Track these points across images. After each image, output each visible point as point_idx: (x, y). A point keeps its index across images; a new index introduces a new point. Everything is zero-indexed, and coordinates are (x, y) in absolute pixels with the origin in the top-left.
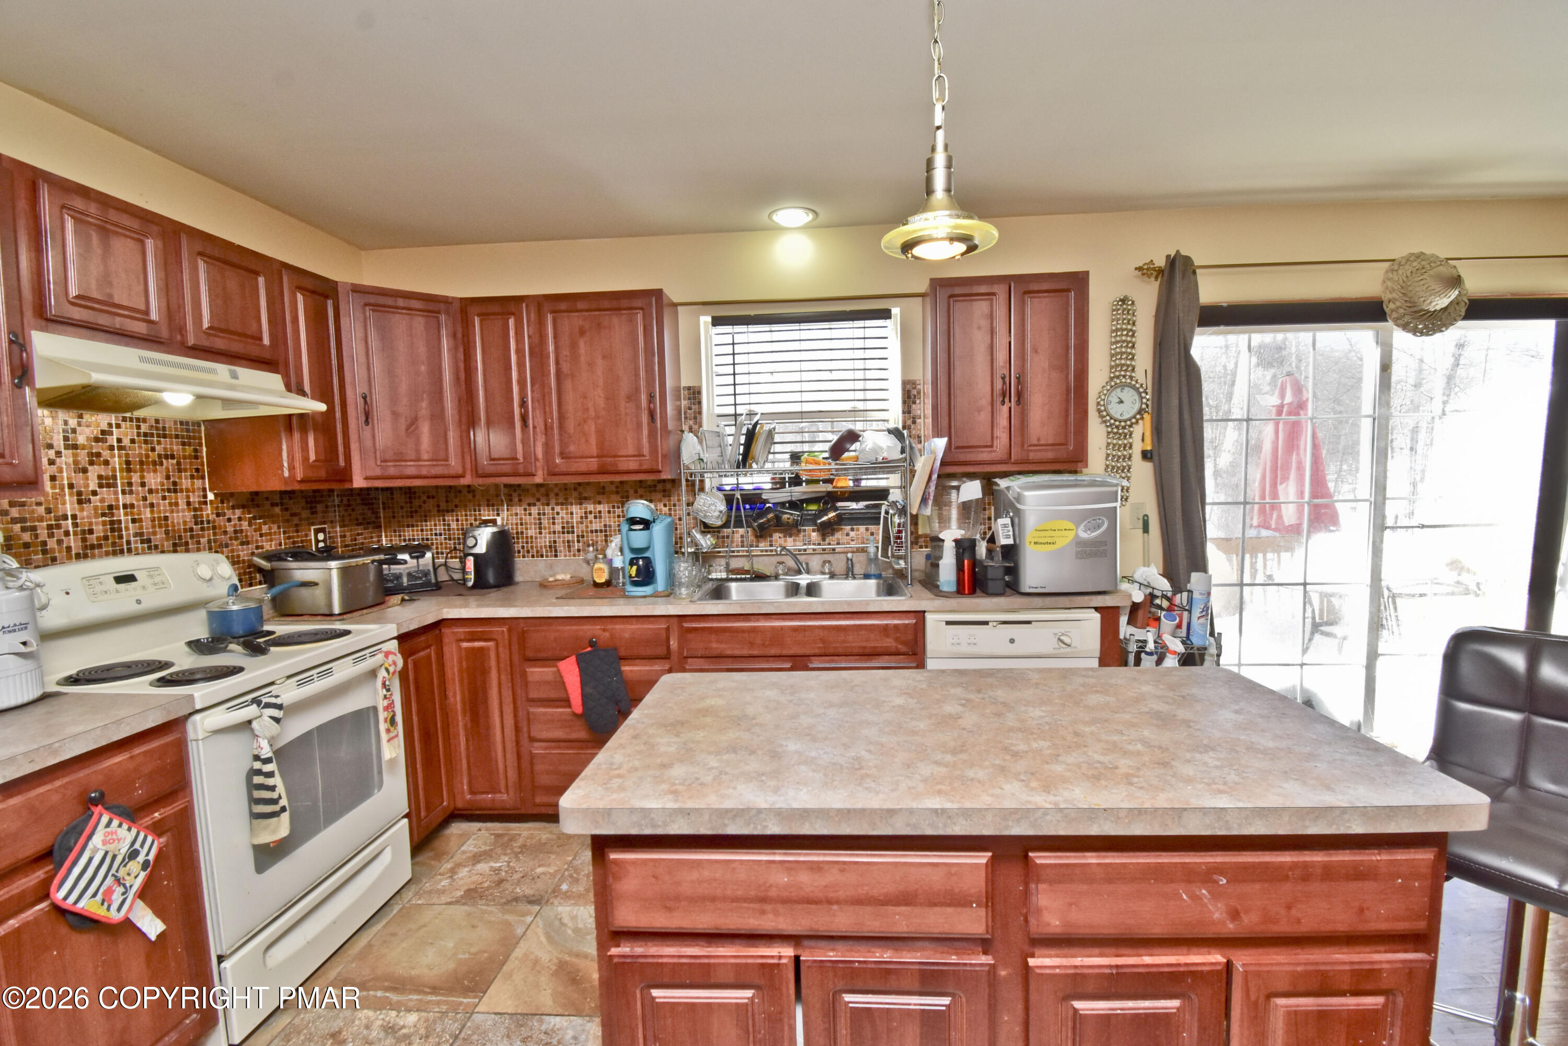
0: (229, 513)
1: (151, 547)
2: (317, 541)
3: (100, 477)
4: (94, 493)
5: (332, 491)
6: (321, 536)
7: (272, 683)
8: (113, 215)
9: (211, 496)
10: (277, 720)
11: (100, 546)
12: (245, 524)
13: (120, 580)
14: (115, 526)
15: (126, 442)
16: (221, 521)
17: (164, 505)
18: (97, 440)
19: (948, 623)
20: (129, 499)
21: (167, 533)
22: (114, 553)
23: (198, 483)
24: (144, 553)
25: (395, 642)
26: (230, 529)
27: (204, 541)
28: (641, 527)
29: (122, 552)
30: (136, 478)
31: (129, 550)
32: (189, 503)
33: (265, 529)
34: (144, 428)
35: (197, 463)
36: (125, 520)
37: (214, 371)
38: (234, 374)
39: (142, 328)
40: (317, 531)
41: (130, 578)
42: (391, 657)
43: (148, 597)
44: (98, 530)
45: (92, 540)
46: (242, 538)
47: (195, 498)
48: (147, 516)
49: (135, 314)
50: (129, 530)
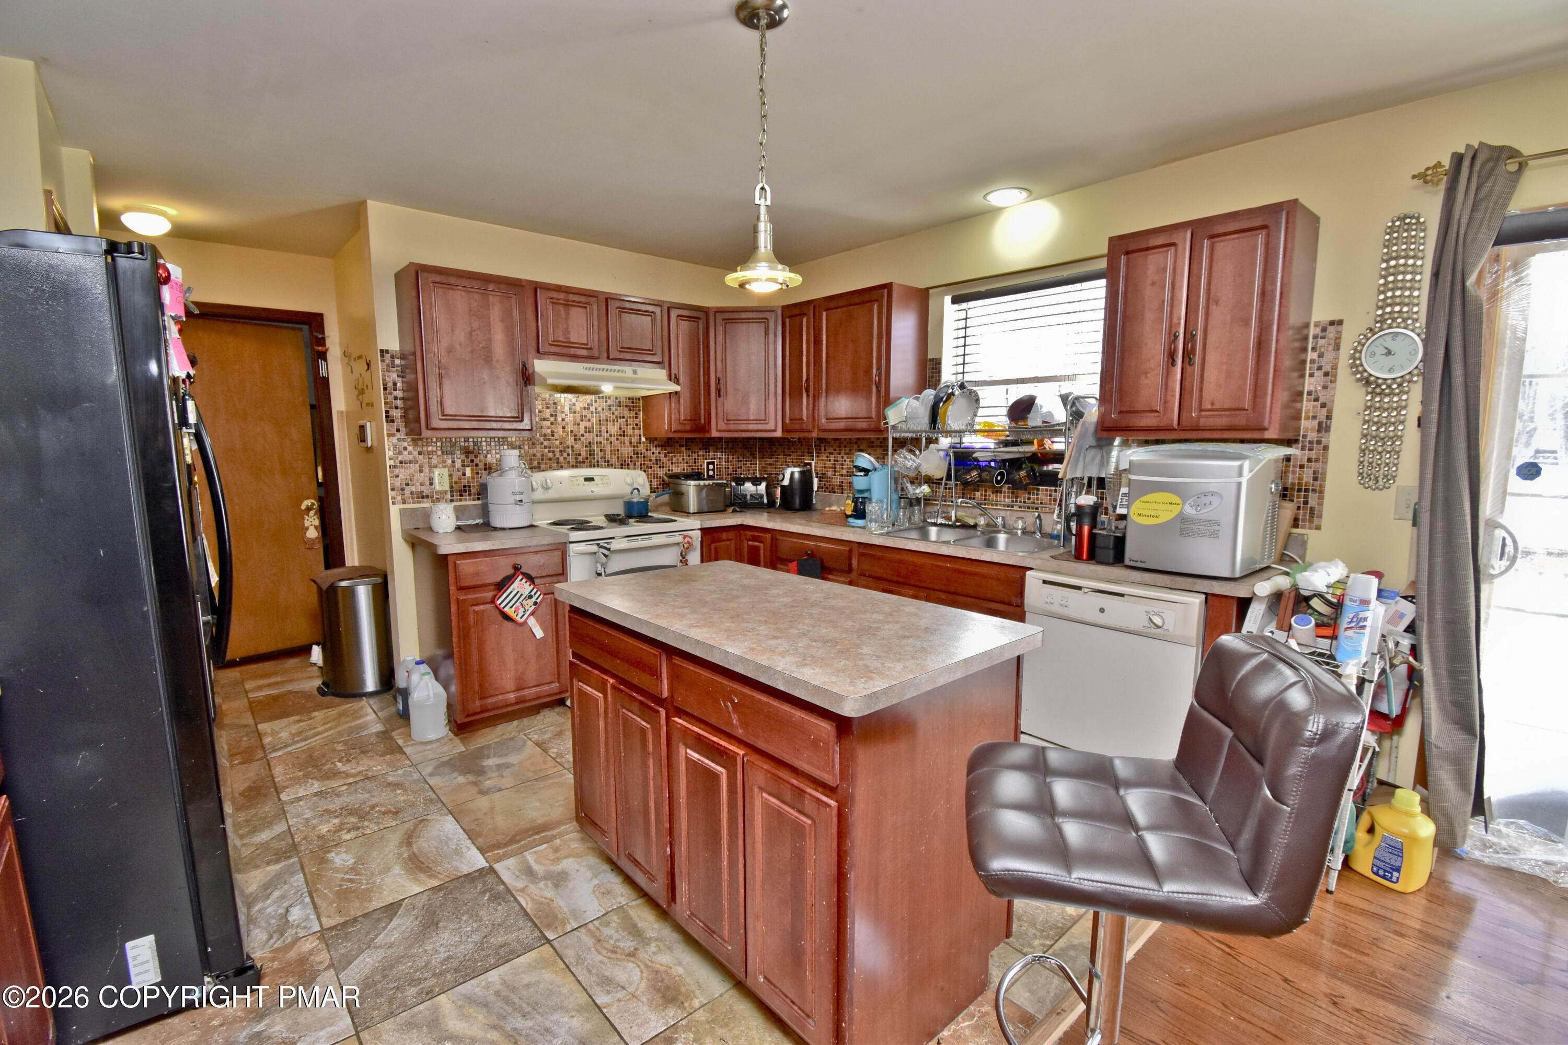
0: (653, 449)
1: (609, 465)
2: (708, 470)
3: (586, 428)
4: (582, 435)
6: (711, 467)
7: (613, 538)
8: (572, 297)
9: (643, 439)
10: (606, 556)
11: (584, 462)
12: (662, 456)
13: (586, 479)
14: (591, 453)
15: (600, 409)
16: (649, 453)
17: (616, 443)
18: (585, 408)
19: (1045, 582)
20: (599, 439)
21: (618, 458)
22: (591, 466)
23: (637, 432)
24: (605, 467)
25: (699, 532)
26: (653, 458)
27: (638, 464)
28: (862, 474)
29: (594, 466)
30: (603, 428)
31: (598, 466)
32: (631, 443)
33: (674, 460)
35: (637, 421)
36: (597, 450)
37: (624, 371)
38: (635, 372)
39: (584, 353)
40: (708, 464)
41: (592, 479)
42: (687, 539)
43: (596, 489)
44: (584, 454)
45: (580, 458)
46: (660, 464)
47: (635, 440)
48: (608, 448)
49: (581, 346)
50: (598, 455)
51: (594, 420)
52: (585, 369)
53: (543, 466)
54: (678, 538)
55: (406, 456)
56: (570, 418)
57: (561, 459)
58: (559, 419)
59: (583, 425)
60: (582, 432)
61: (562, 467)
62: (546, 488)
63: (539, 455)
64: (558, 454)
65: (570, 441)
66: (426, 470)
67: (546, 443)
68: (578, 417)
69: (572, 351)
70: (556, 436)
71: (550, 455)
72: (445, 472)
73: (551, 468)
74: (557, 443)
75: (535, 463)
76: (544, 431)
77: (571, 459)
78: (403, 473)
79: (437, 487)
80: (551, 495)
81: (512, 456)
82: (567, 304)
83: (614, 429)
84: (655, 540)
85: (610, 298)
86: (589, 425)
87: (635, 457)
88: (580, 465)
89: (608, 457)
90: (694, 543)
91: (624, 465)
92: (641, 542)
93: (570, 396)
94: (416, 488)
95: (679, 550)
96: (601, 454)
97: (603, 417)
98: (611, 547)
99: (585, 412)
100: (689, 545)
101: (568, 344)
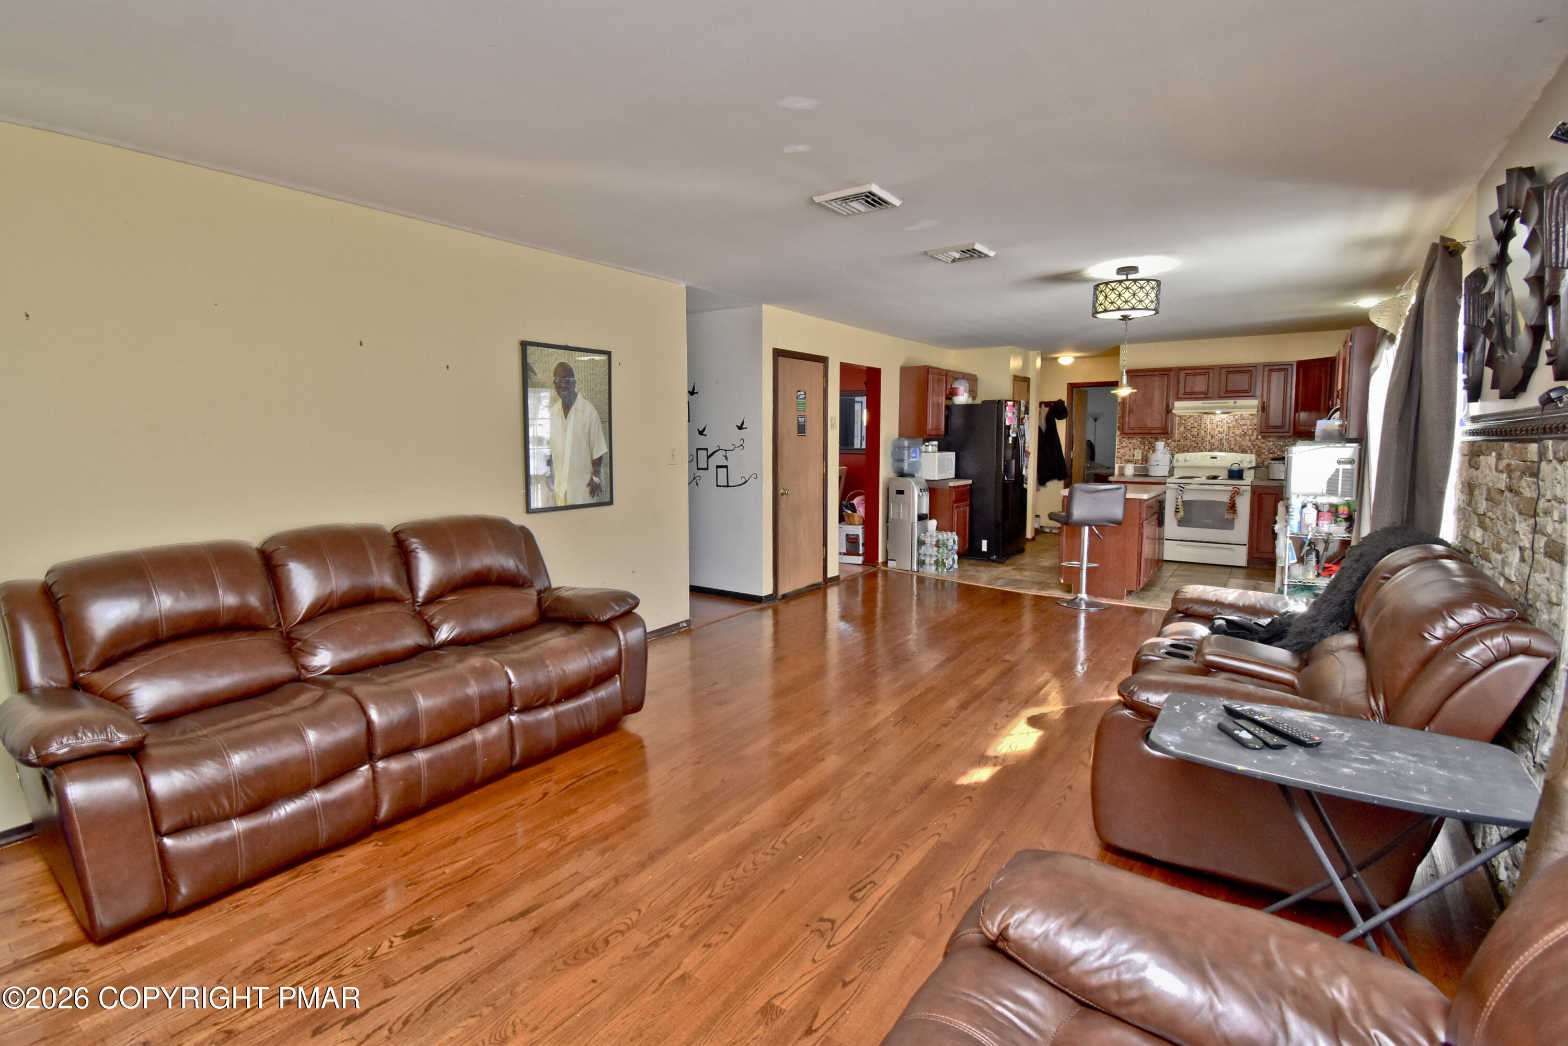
0: (1267, 443)
1: (1232, 450)
3: (1219, 431)
4: (1216, 435)
8: (1197, 371)
9: (1259, 437)
11: (1216, 449)
12: (1273, 447)
13: (1212, 458)
14: (1222, 444)
15: (1229, 421)
16: (1264, 445)
17: (1239, 439)
18: (1219, 421)
20: (1227, 437)
21: (1240, 447)
23: (1255, 433)
24: (1230, 452)
25: (1250, 487)
26: (1266, 448)
27: (1254, 451)
29: (1223, 451)
30: (1231, 432)
31: (1225, 451)
32: (1250, 440)
34: (1236, 417)
35: (1255, 427)
36: (1225, 443)
37: (1228, 403)
38: (1235, 403)
39: (1203, 396)
41: (1215, 458)
42: (1237, 489)
43: (1217, 463)
44: (1216, 445)
45: (1213, 447)
46: (1270, 451)
47: (1253, 438)
48: (1233, 443)
49: (1201, 393)
50: (1226, 445)
51: (1225, 427)
52: (1202, 403)
53: (1190, 450)
54: (1231, 488)
55: (1124, 444)
56: (1210, 427)
57: (1202, 447)
58: (1203, 427)
59: (1217, 430)
60: (1217, 433)
61: (1202, 451)
62: (1186, 461)
63: (1189, 445)
64: (1200, 445)
65: (1209, 438)
66: (1132, 450)
67: (1194, 439)
68: (1215, 426)
69: (1196, 395)
70: (1200, 435)
71: (1195, 445)
72: (1140, 451)
73: (1195, 451)
74: (1200, 439)
75: (1186, 449)
76: (1194, 433)
77: (1208, 447)
78: (1122, 451)
79: (1136, 458)
80: (1187, 464)
81: (1160, 445)
82: (1195, 375)
83: (1238, 432)
84: (1217, 487)
85: (1222, 367)
86: (1221, 430)
87: (1252, 447)
88: (1212, 450)
89: (1232, 447)
90: (1241, 492)
91: (1243, 451)
92: (1207, 487)
93: (1210, 416)
94: (1127, 457)
95: (1230, 494)
96: (1228, 445)
97: (1231, 425)
98: (1186, 487)
99: (1219, 423)
100: (1236, 493)
101: (1193, 393)
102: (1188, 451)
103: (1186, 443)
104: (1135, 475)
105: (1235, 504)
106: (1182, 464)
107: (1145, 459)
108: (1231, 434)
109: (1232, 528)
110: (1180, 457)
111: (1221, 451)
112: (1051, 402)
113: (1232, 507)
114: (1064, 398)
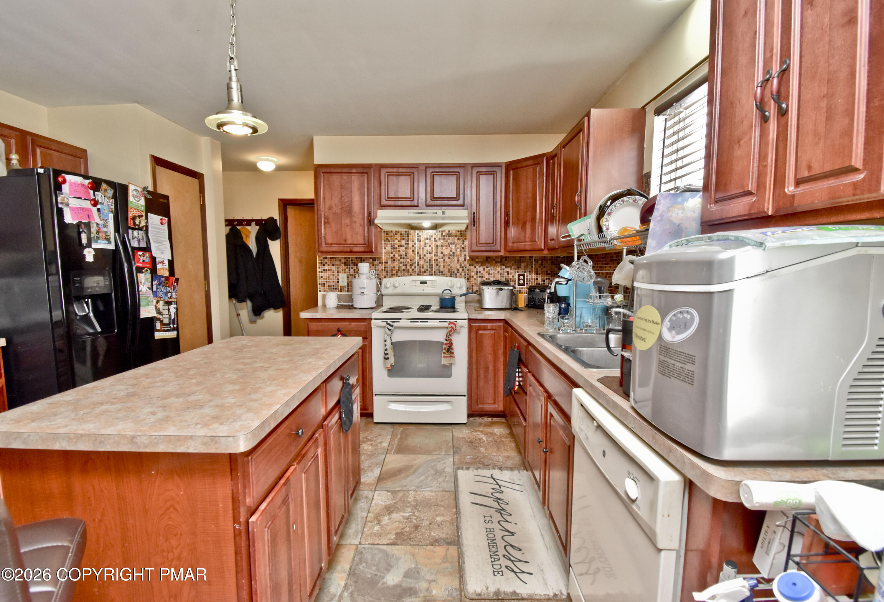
0: (475, 265)
1: (441, 273)
2: (519, 280)
3: (427, 251)
4: (425, 256)
5: (532, 257)
6: (521, 278)
7: (400, 319)
8: (401, 170)
9: (468, 258)
10: (390, 330)
11: (425, 272)
12: (481, 269)
13: (421, 283)
14: (431, 267)
15: (437, 239)
16: (472, 267)
17: (448, 260)
18: (427, 239)
20: (436, 258)
21: (449, 270)
22: (429, 275)
23: (463, 253)
24: (439, 275)
25: (466, 321)
26: (475, 271)
27: (463, 274)
28: (564, 283)
29: (432, 275)
30: (439, 251)
31: (435, 275)
32: (458, 261)
33: (491, 272)
34: (444, 234)
35: (463, 246)
36: (434, 265)
37: (436, 213)
38: (443, 213)
39: (408, 203)
40: (519, 275)
41: (425, 283)
42: (452, 325)
43: (427, 289)
44: (425, 267)
45: (423, 270)
46: (479, 274)
47: (461, 259)
48: (442, 264)
49: (406, 199)
50: (435, 268)
51: (433, 246)
52: (409, 213)
53: (399, 274)
54: (446, 324)
55: (326, 267)
56: (417, 245)
57: (411, 270)
58: (410, 245)
59: (425, 250)
60: (425, 253)
61: (411, 275)
62: (395, 287)
63: (397, 267)
64: (408, 267)
65: (417, 258)
66: (336, 273)
67: (402, 260)
68: (423, 244)
69: (400, 203)
70: (408, 256)
71: (404, 267)
72: (344, 276)
73: (404, 275)
74: (408, 260)
75: (394, 272)
76: (401, 253)
77: (417, 270)
78: (324, 275)
79: (340, 284)
80: (398, 291)
81: (364, 267)
82: (398, 174)
83: (446, 252)
84: (430, 323)
85: (427, 166)
86: (430, 249)
87: (461, 270)
88: (421, 274)
89: (441, 270)
90: (458, 328)
91: (453, 275)
92: (419, 324)
93: (417, 231)
94: (331, 284)
95: (445, 332)
96: (437, 267)
97: (439, 243)
98: (396, 324)
99: (427, 241)
100: (452, 331)
101: (397, 199)
102: (396, 275)
103: (393, 265)
104: (339, 307)
105: (452, 344)
106: (390, 291)
107: (350, 286)
108: (440, 255)
109: (449, 376)
110: (388, 282)
111: (430, 274)
112: (262, 220)
113: (449, 349)
114: (276, 216)
